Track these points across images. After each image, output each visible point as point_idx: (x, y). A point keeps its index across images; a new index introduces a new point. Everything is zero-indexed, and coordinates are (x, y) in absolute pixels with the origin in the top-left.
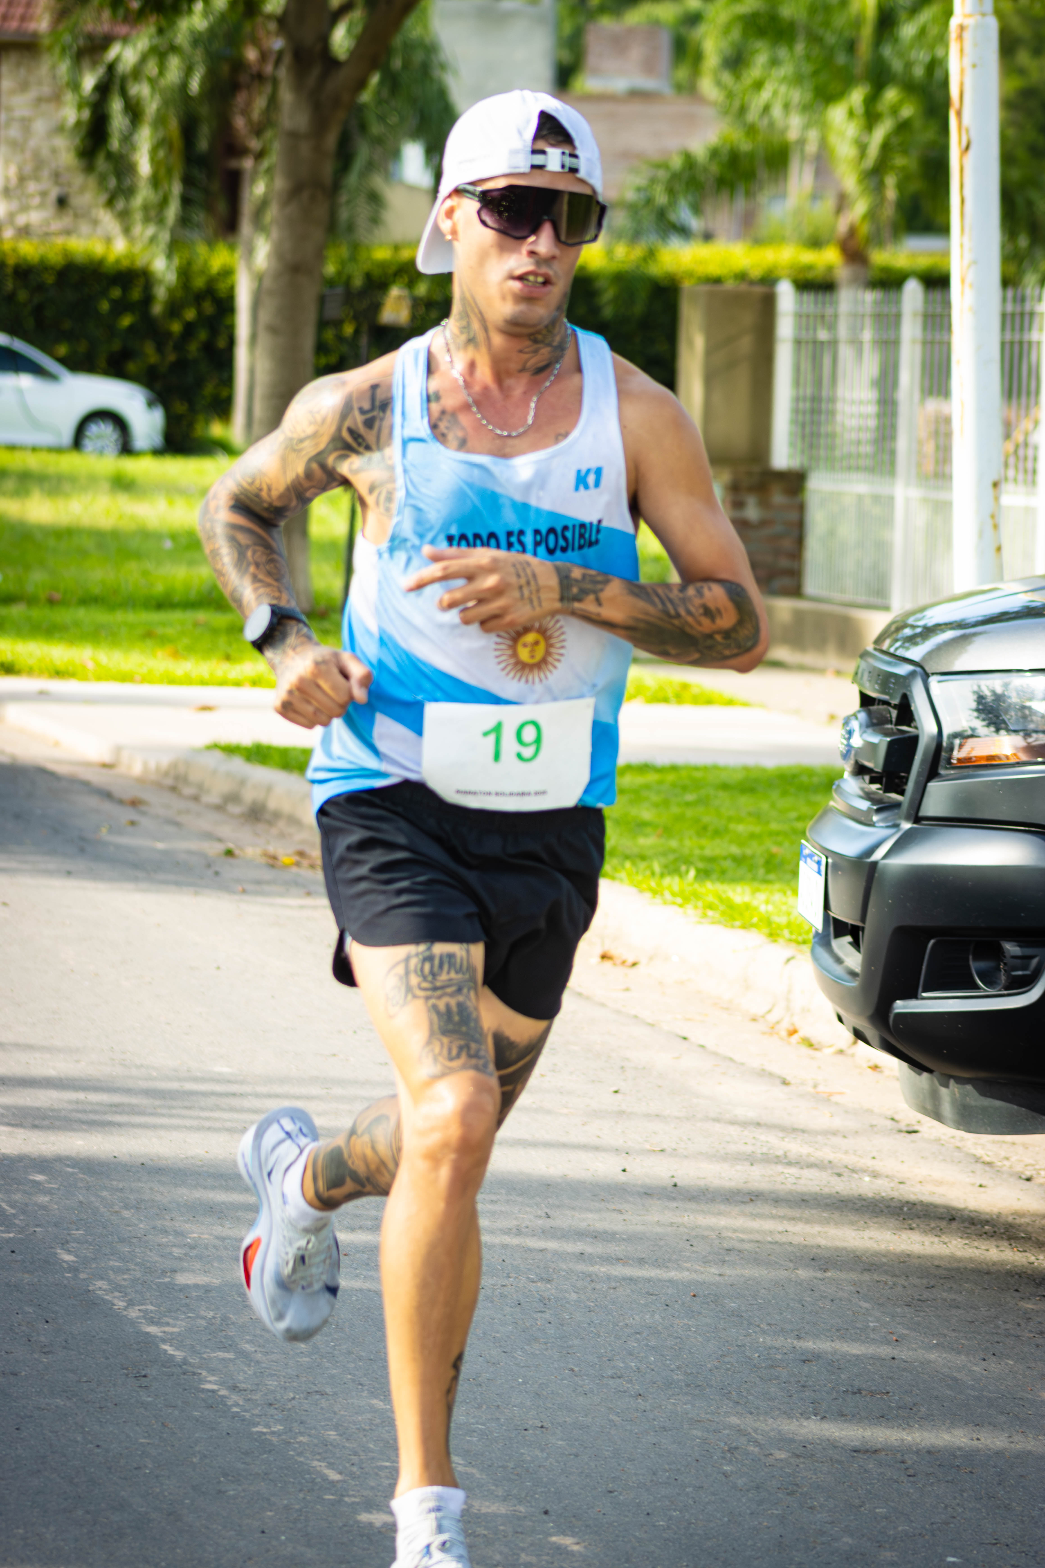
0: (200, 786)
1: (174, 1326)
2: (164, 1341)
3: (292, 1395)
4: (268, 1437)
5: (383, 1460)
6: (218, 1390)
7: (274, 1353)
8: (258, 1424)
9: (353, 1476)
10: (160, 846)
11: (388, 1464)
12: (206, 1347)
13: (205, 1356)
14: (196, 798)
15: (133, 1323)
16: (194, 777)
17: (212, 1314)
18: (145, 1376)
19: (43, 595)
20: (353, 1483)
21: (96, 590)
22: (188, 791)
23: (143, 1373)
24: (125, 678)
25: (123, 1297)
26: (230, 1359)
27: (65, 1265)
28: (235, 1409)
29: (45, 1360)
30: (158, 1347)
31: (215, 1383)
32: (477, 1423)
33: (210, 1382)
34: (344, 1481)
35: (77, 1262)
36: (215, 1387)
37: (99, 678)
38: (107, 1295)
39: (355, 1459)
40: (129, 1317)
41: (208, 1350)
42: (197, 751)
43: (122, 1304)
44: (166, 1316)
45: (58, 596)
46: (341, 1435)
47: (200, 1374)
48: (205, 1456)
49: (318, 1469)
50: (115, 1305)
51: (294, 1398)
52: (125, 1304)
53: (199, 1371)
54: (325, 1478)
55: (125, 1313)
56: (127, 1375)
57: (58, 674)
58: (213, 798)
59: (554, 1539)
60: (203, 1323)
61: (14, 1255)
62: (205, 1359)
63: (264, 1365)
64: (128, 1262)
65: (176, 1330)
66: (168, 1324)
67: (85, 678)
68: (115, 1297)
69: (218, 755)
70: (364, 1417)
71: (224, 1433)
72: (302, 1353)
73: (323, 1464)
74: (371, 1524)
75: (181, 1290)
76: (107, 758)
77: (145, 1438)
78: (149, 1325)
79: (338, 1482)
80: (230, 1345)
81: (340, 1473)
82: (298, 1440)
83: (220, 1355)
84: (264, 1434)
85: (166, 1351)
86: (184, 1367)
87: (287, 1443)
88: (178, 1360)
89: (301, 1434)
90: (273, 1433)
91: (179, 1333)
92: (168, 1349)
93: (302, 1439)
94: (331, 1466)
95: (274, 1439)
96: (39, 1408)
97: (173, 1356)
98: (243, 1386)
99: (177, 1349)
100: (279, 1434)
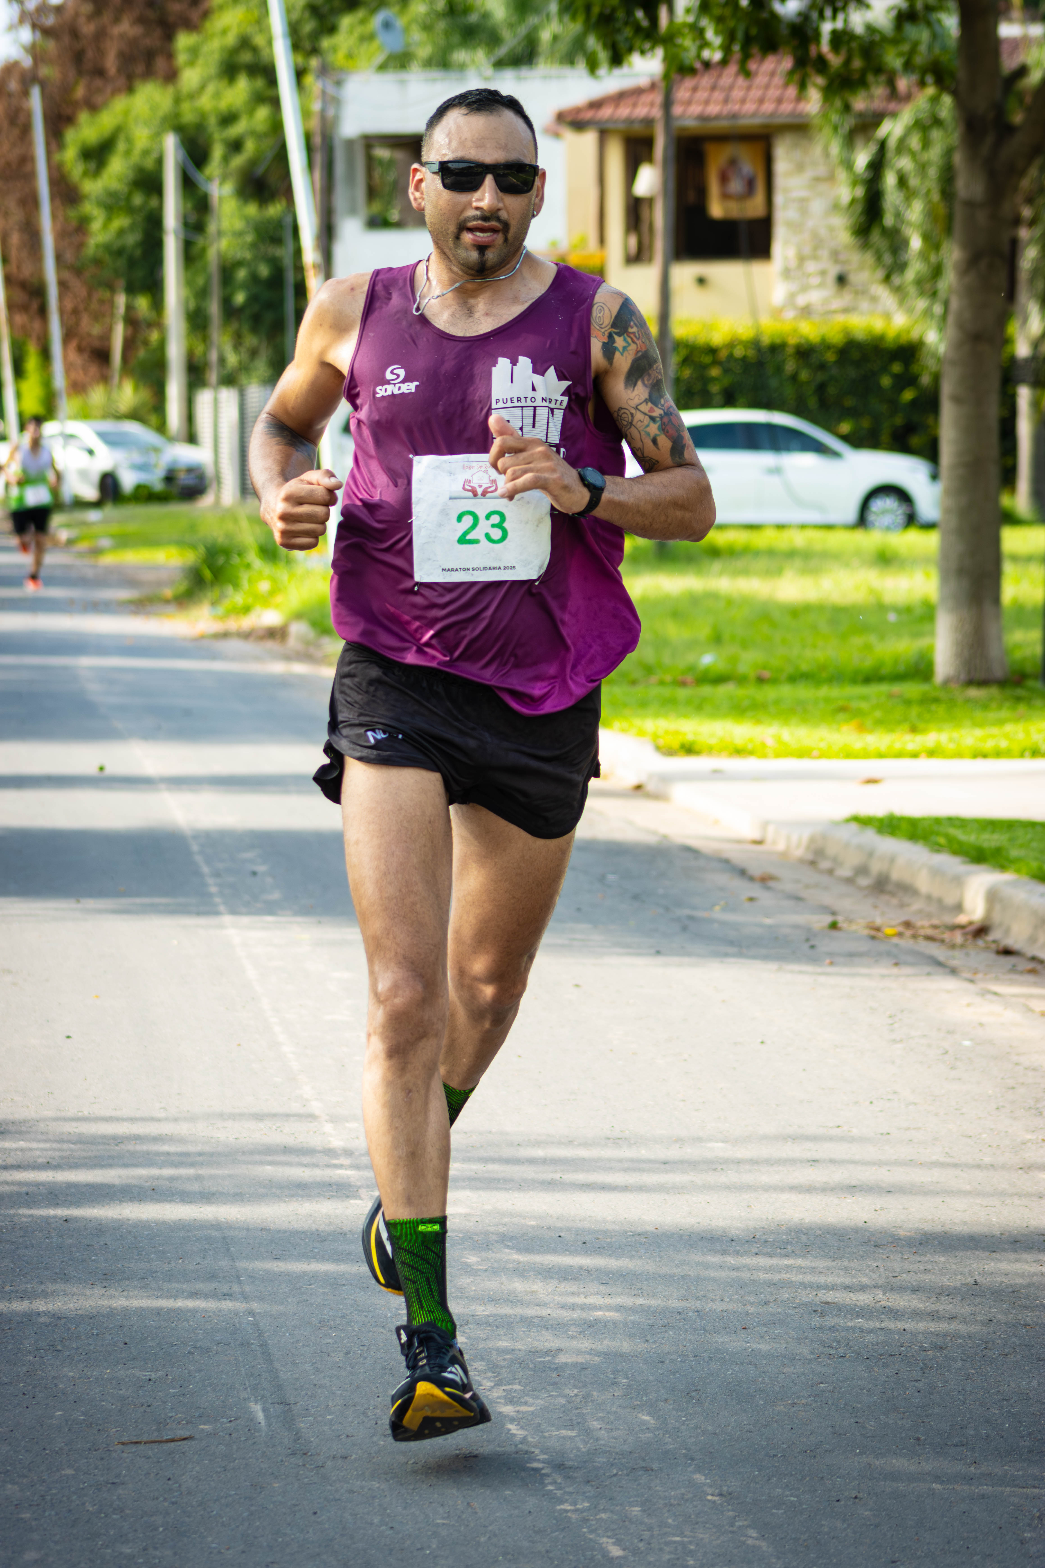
0: (835, 860)
1: (531, 1406)
2: (512, 1420)
3: (615, 1471)
4: (569, 1514)
5: (674, 1535)
6: (542, 1469)
7: (619, 1429)
8: (566, 1501)
9: (635, 1552)
10: (768, 921)
11: (678, 1539)
12: (553, 1425)
13: (546, 1434)
14: (830, 872)
16: (831, 851)
17: (576, 1391)
18: (476, 1456)
19: (752, 674)
20: (632, 1559)
21: (804, 667)
22: (825, 865)
23: (475, 1453)
24: (803, 753)
25: (494, 1377)
26: (570, 1438)
29: (382, 1443)
30: (503, 1426)
32: (792, 1496)
34: (624, 1557)
35: (466, 1343)
36: (540, 1465)
37: (778, 755)
39: (646, 1535)
40: (490, 1397)
41: (553, 1428)
42: (836, 824)
43: (489, 1384)
44: (528, 1395)
45: (767, 674)
46: (644, 1511)
47: (533, 1452)
48: (495, 1535)
49: (604, 1545)
50: (481, 1385)
51: (615, 1475)
52: (492, 1384)
53: (533, 1450)
54: (606, 1555)
55: (489, 1393)
56: (457, 1456)
57: (739, 752)
58: (845, 872)
60: (563, 1401)
62: (545, 1437)
63: (602, 1442)
64: (517, 1341)
65: (531, 1409)
66: (526, 1403)
67: (764, 756)
68: (485, 1378)
69: (854, 826)
70: (678, 1492)
71: (527, 1512)
72: (648, 1429)
73: (610, 1541)
75: (556, 1369)
76: (756, 836)
77: (443, 1518)
78: (506, 1404)
79: (617, 1558)
80: (579, 1423)
81: (624, 1550)
82: (598, 1517)
83: (564, 1432)
84: (567, 1511)
85: (509, 1430)
86: (520, 1446)
87: (585, 1520)
88: (518, 1439)
89: (604, 1510)
90: (576, 1510)
91: (533, 1412)
92: (513, 1428)
93: (603, 1516)
94: (618, 1542)
95: (574, 1516)
96: (351, 1492)
97: (515, 1435)
98: (571, 1463)
99: (522, 1428)
100: (582, 1511)
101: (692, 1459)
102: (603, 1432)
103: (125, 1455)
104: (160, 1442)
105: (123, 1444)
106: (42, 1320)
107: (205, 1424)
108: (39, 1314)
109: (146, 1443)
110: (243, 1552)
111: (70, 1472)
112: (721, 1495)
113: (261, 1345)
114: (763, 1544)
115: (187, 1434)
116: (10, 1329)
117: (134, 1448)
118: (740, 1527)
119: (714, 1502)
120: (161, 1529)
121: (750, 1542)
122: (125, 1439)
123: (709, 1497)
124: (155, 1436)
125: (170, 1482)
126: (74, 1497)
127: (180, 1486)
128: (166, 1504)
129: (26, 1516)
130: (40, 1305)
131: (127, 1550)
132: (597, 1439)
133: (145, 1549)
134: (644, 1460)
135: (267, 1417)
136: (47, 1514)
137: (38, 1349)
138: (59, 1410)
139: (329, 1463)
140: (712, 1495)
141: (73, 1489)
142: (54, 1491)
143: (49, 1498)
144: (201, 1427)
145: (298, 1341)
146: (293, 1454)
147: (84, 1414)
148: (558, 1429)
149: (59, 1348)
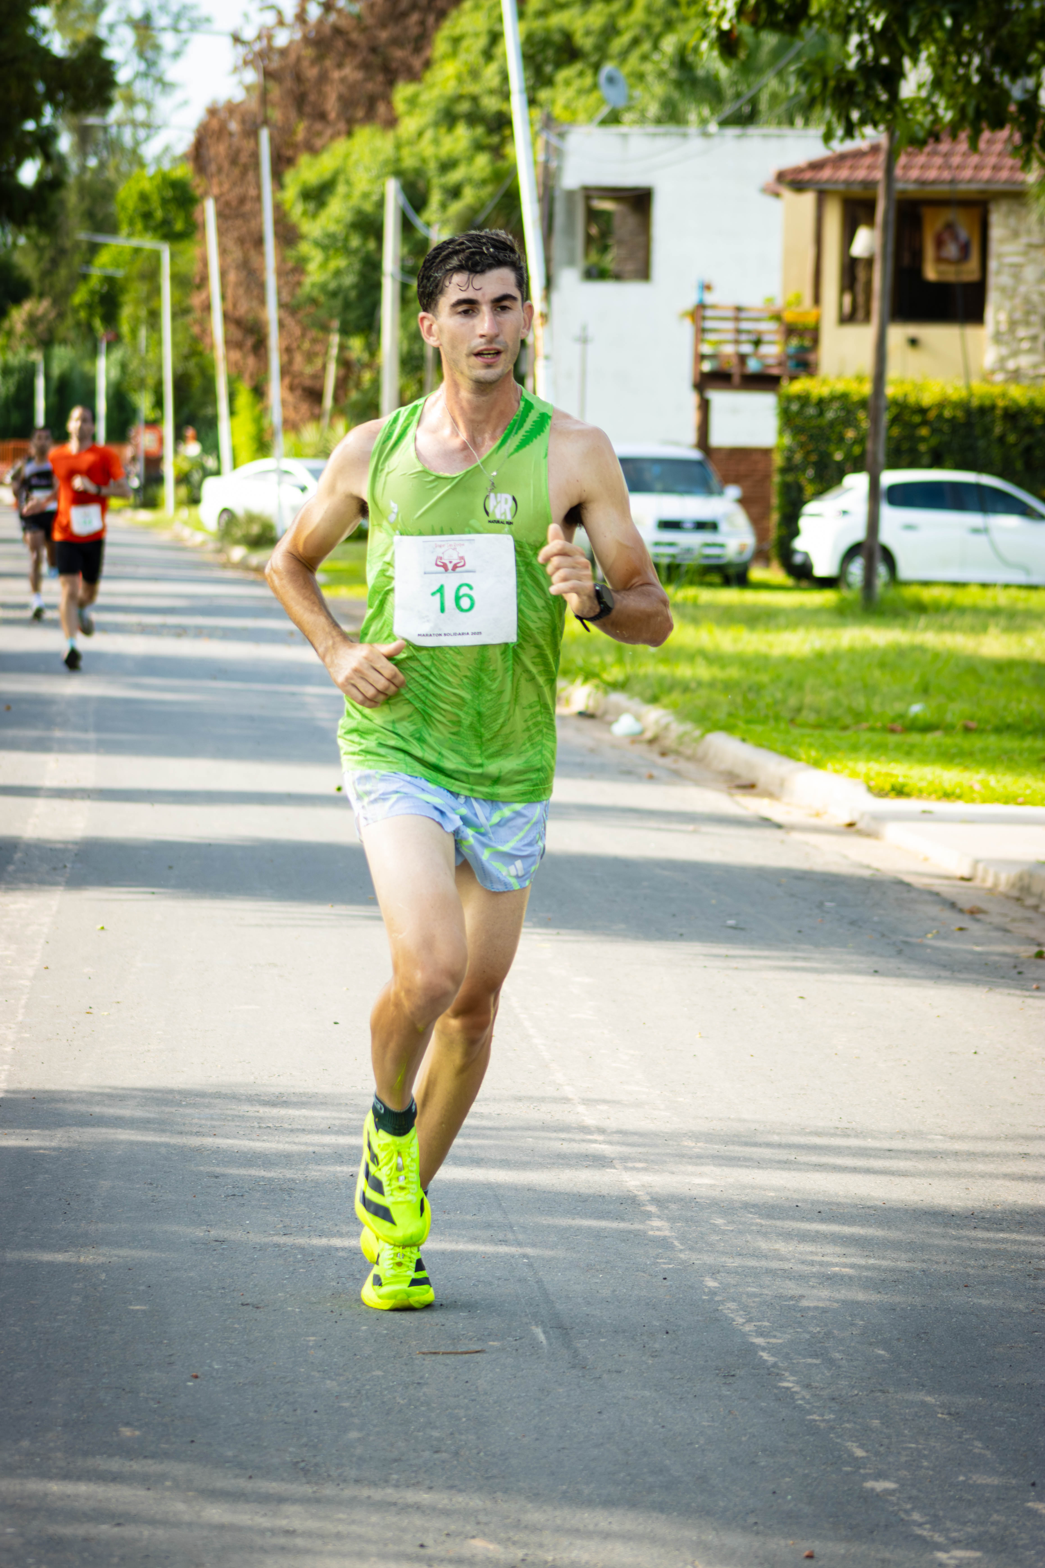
1: (779, 1339)
2: (764, 1349)
3: (856, 1392)
4: (818, 1423)
5: (910, 1442)
6: (793, 1387)
7: (858, 1360)
8: (815, 1413)
10: (978, 949)
11: (913, 1445)
12: (800, 1354)
13: (795, 1361)
14: (1036, 908)
15: (744, 1335)
16: (1037, 888)
17: (818, 1329)
18: (733, 1376)
19: (959, 725)
20: (874, 1459)
21: (1009, 719)
22: (1031, 901)
23: (733, 1373)
24: (1008, 800)
25: (745, 1315)
26: (815, 1365)
27: (706, 1290)
28: (800, 1402)
29: (650, 1362)
30: (756, 1353)
31: (793, 1382)
32: (1012, 1417)
33: (789, 1381)
34: (867, 1457)
35: (719, 1287)
36: (790, 1385)
37: (984, 801)
38: (732, 1313)
39: (886, 1441)
40: (743, 1331)
41: (800, 1357)
42: (1041, 864)
43: (741, 1320)
44: (776, 1330)
45: (973, 724)
46: (883, 1423)
47: (783, 1375)
48: (754, 1436)
49: (849, 1448)
50: (734, 1321)
51: (857, 1395)
52: (744, 1321)
53: (783, 1373)
54: (851, 1455)
55: (741, 1327)
56: (717, 1375)
57: (947, 796)
59: (1030, 1504)
60: (808, 1336)
61: (665, 1281)
62: (793, 1363)
63: (844, 1369)
64: (764, 1288)
65: (780, 1341)
66: (775, 1337)
67: (973, 801)
68: (738, 1315)
70: (912, 1410)
71: (781, 1419)
72: (883, 1361)
73: (855, 1444)
74: (873, 1490)
75: (800, 1311)
76: (965, 872)
77: (708, 1421)
78: (757, 1336)
79: (862, 1458)
80: (822, 1354)
81: (867, 1451)
82: (843, 1426)
83: (810, 1361)
84: (815, 1421)
85: (762, 1357)
86: (772, 1369)
87: (832, 1428)
88: (769, 1364)
89: (848, 1421)
90: (824, 1420)
91: (781, 1344)
92: (765, 1355)
93: (847, 1425)
94: (862, 1446)
95: (822, 1425)
96: (626, 1398)
97: (766, 1361)
98: (817, 1384)
99: (773, 1355)
100: (828, 1421)
101: (923, 1386)
102: (844, 1361)
103: (426, 1362)
104: (456, 1353)
105: (424, 1353)
106: (341, 1254)
107: (493, 1341)
108: (337, 1249)
109: (443, 1353)
110: (537, 1439)
111: (379, 1373)
112: (949, 1414)
113: (537, 1282)
114: (988, 1453)
115: (479, 1349)
116: (312, 1260)
117: (434, 1357)
118: (967, 1440)
119: (944, 1420)
120: (464, 1419)
121: (976, 1451)
122: (425, 1350)
123: (940, 1415)
124: (450, 1349)
125: (468, 1385)
126: (386, 1392)
127: (477, 1387)
128: (466, 1401)
129: (346, 1404)
130: (337, 1242)
131: (436, 1434)
132: (840, 1367)
133: (452, 1434)
134: (881, 1385)
135: (548, 1338)
136: (364, 1404)
137: (339, 1277)
138: (364, 1325)
139: (605, 1376)
140: (942, 1414)
141: (384, 1386)
142: (368, 1387)
143: (364, 1392)
144: (491, 1343)
145: (569, 1280)
146: (574, 1367)
147: (386, 1329)
148: (804, 1357)
149: (358, 1276)
